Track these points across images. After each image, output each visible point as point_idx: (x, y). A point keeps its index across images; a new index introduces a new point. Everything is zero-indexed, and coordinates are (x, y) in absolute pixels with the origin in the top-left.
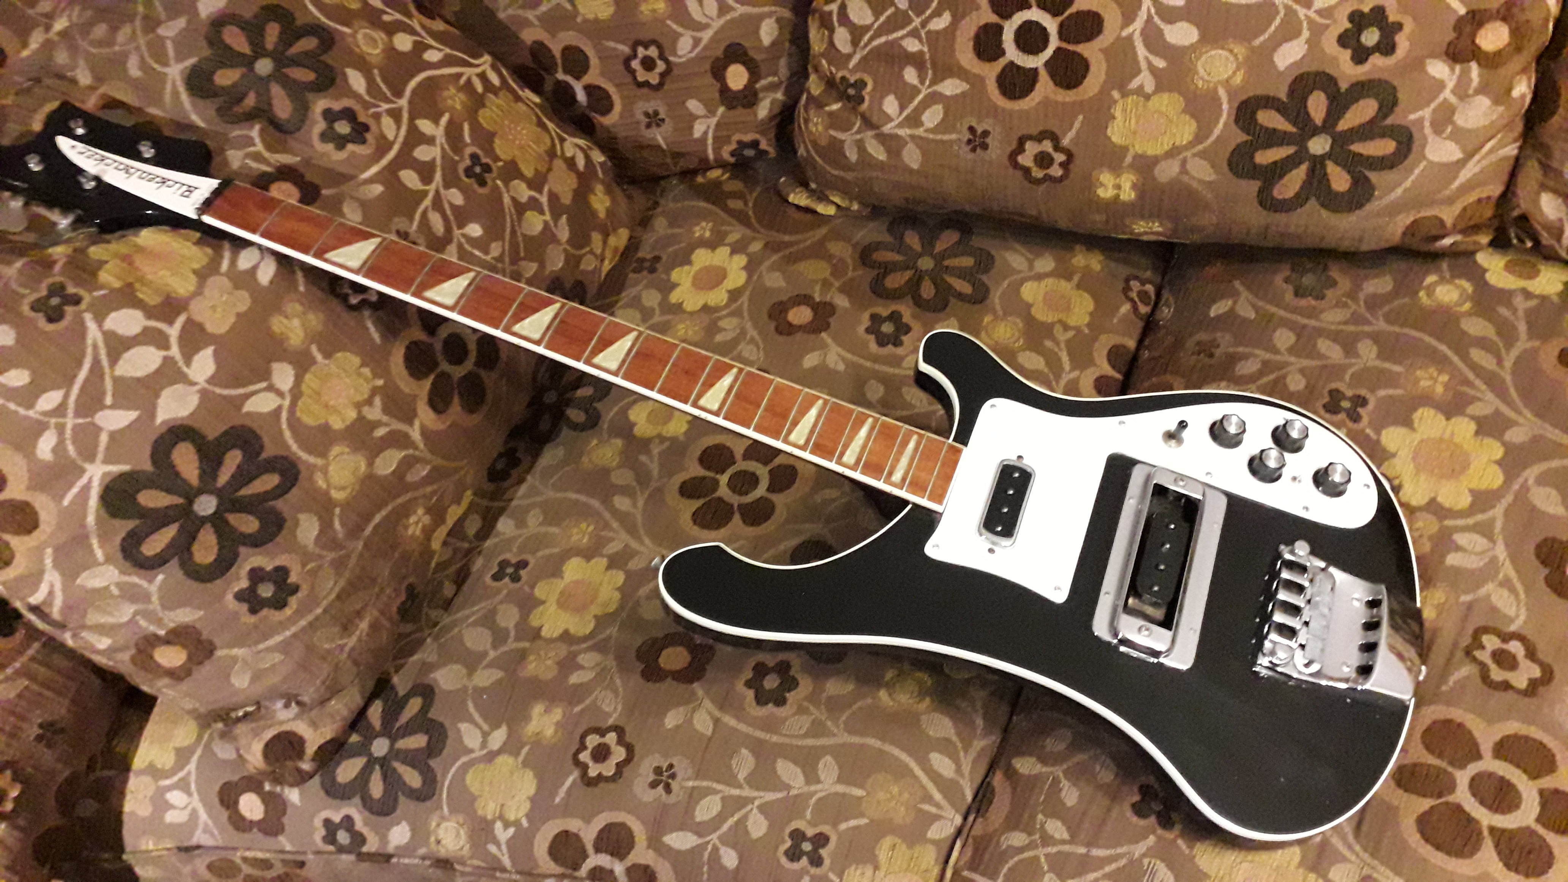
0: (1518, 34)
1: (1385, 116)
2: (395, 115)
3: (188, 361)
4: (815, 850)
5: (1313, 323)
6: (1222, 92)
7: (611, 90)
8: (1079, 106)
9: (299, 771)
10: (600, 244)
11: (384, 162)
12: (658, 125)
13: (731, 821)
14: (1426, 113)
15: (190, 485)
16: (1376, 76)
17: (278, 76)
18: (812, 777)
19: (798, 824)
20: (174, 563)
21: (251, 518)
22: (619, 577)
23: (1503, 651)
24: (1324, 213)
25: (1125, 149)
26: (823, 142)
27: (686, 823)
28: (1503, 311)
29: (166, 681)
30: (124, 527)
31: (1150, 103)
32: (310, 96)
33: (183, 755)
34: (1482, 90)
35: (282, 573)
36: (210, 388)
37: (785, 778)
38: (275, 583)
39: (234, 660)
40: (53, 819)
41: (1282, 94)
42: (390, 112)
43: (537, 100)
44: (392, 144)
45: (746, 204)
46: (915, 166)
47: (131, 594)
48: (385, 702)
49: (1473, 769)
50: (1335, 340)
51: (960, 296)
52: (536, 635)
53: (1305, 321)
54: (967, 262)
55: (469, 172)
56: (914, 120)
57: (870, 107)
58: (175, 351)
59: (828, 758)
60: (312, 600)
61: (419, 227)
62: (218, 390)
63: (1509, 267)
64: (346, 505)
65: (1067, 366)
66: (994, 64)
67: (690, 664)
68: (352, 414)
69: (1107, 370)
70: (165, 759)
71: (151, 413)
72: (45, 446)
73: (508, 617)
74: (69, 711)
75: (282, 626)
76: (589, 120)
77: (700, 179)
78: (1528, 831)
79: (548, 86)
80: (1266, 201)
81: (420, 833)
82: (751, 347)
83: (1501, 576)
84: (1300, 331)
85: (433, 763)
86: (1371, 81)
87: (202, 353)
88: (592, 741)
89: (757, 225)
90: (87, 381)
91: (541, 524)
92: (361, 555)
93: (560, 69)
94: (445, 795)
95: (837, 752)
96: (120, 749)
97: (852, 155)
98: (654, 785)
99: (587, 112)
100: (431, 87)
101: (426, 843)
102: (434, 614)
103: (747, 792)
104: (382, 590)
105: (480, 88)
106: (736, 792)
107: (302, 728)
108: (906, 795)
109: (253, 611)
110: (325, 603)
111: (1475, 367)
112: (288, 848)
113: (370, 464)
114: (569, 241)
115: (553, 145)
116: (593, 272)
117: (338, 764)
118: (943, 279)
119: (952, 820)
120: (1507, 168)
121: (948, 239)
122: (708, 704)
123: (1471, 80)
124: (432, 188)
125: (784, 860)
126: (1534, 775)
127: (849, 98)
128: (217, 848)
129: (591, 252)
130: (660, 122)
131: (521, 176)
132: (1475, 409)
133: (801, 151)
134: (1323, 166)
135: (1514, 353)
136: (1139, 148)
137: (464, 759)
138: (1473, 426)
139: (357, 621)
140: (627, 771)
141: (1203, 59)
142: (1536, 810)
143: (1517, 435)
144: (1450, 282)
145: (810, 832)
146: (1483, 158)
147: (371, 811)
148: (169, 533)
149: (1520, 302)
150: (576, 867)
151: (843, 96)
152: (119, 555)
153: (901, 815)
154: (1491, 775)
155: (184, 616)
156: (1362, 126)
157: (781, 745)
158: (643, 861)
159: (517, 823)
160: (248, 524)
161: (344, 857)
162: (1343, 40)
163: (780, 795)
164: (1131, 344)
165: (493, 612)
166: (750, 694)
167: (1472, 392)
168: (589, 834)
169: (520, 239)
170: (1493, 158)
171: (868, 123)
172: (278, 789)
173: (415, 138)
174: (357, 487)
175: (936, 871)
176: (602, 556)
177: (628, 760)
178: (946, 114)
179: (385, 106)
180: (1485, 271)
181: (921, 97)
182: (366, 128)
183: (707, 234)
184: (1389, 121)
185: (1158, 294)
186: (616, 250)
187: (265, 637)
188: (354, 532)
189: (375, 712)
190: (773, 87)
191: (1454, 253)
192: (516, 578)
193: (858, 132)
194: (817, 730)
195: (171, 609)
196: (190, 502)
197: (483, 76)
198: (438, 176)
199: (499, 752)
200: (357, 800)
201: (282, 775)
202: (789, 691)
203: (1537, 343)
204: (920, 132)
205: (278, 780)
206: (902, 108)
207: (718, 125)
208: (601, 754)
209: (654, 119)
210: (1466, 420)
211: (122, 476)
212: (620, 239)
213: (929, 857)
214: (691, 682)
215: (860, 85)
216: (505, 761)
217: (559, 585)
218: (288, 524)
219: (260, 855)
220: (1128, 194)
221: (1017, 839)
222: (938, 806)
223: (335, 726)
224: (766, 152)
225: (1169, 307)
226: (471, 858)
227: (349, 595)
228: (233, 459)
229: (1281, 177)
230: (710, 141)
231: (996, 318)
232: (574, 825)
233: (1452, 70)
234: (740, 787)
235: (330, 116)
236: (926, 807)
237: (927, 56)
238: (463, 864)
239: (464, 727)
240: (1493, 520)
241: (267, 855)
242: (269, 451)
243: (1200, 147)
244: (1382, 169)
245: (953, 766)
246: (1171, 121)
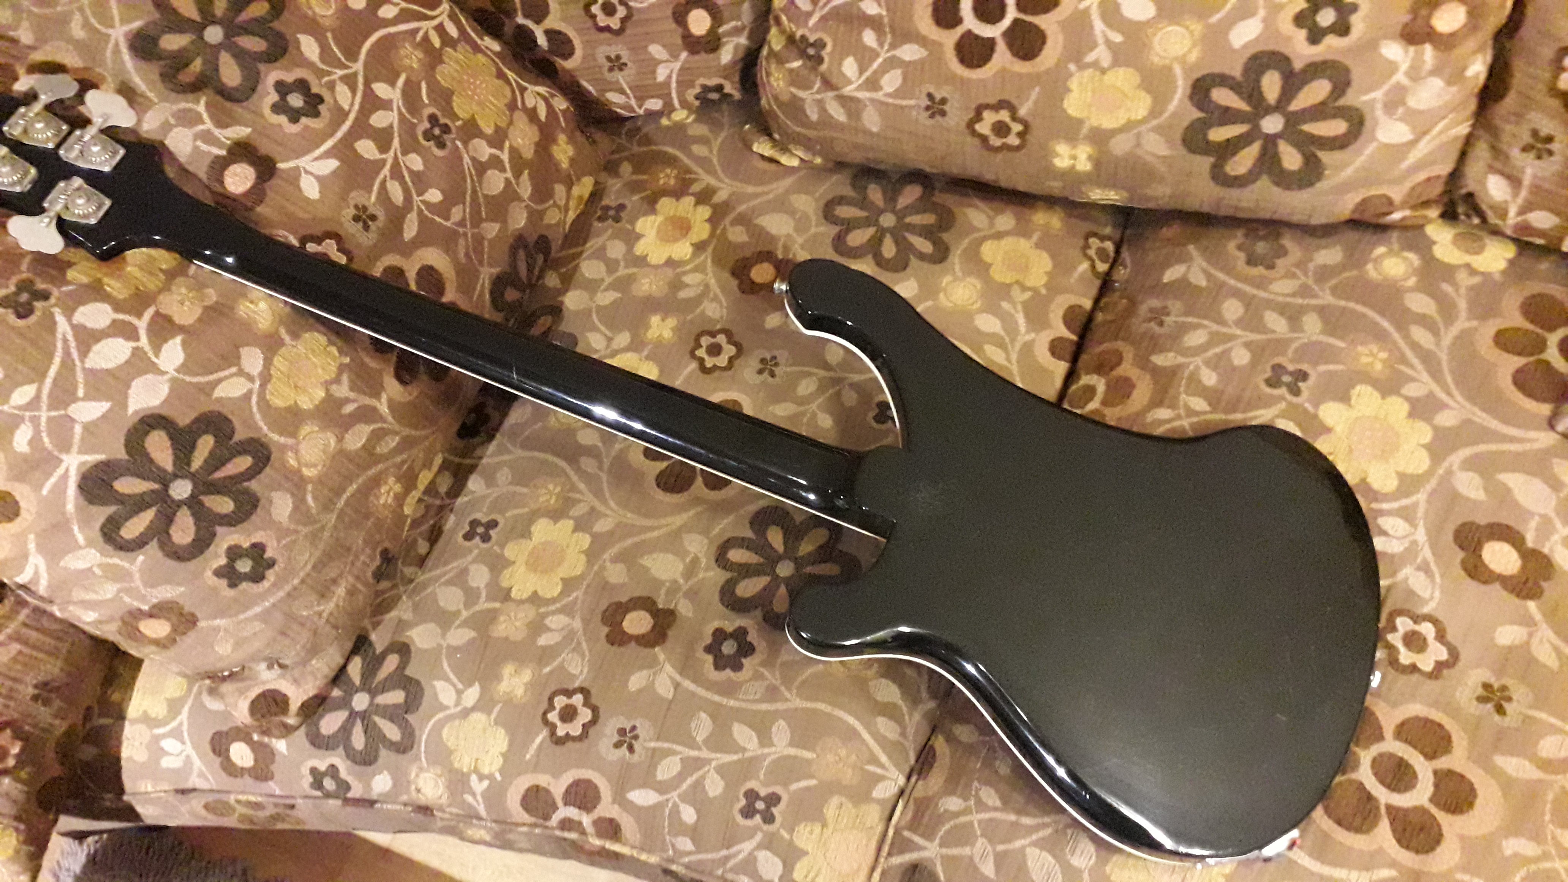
0: (1475, 15)
1: (1336, 99)
2: (350, 81)
3: (157, 349)
4: (768, 808)
5: (1262, 294)
6: (1178, 70)
7: (571, 34)
8: (1035, 79)
9: (285, 726)
10: (564, 194)
11: (339, 134)
12: (621, 70)
13: (690, 781)
14: (1378, 95)
15: (165, 471)
16: (1330, 57)
17: (228, 44)
18: (765, 739)
19: (752, 784)
20: (154, 543)
21: (226, 499)
22: (585, 540)
23: (1414, 633)
24: (1276, 190)
25: (1080, 122)
26: (785, 97)
27: (648, 781)
28: (1446, 287)
29: (153, 648)
30: (102, 513)
31: (1106, 77)
32: (262, 67)
33: (174, 707)
34: (1435, 72)
35: (258, 549)
36: (181, 376)
37: (741, 742)
38: (253, 559)
39: (217, 629)
40: (56, 770)
41: (1237, 72)
42: (345, 79)
43: (496, 47)
44: (347, 114)
45: (711, 151)
46: (875, 129)
47: (114, 574)
48: (364, 660)
49: (1376, 749)
50: (1282, 314)
51: (922, 257)
52: (506, 596)
53: (1255, 291)
54: (929, 219)
55: (428, 135)
56: (873, 84)
57: (829, 68)
58: (144, 341)
59: (782, 723)
60: (290, 571)
61: (378, 198)
62: (188, 379)
63: (1457, 240)
64: (320, 481)
65: (1022, 328)
66: (952, 31)
67: (654, 627)
68: (321, 394)
69: (1063, 332)
70: (159, 710)
71: (121, 402)
72: (22, 440)
73: (479, 576)
74: (62, 670)
75: (263, 597)
76: (552, 64)
77: (665, 122)
78: (1420, 810)
79: (508, 29)
80: (1219, 176)
81: (400, 782)
82: (714, 305)
83: (1419, 560)
84: (1248, 302)
85: (410, 717)
86: (1325, 63)
87: (171, 342)
88: (560, 701)
89: (722, 175)
90: (59, 374)
91: (511, 483)
92: (335, 527)
93: (520, 13)
94: (423, 748)
95: (789, 716)
96: (116, 697)
97: (813, 114)
98: (617, 745)
99: (547, 56)
100: (388, 44)
101: (408, 792)
102: (408, 571)
103: (705, 754)
104: (357, 557)
105: (436, 42)
106: (694, 753)
107: (285, 686)
108: (854, 757)
109: (233, 585)
110: (302, 574)
111: (1415, 346)
112: (278, 792)
113: (340, 439)
114: (530, 199)
115: (514, 99)
116: (557, 224)
117: (322, 716)
118: (905, 238)
119: (896, 781)
120: (1459, 145)
121: (911, 194)
122: (668, 668)
123: (1424, 62)
124: (389, 157)
125: (739, 819)
126: (1430, 756)
127: (810, 57)
128: (211, 791)
129: (555, 205)
130: (622, 67)
131: (480, 134)
132: (1412, 390)
133: (763, 102)
134: (1275, 145)
135: (1454, 330)
136: (1094, 122)
137: (440, 715)
138: (1406, 407)
139: (333, 588)
140: (592, 731)
141: (1159, 35)
142: (1431, 789)
143: (1447, 419)
144: (1397, 255)
145: (763, 793)
146: (1434, 138)
147: (355, 762)
148: (147, 516)
149: (1462, 277)
150: (547, 817)
151: (803, 54)
152: (101, 539)
153: (848, 776)
154: (1391, 756)
155: (167, 593)
156: (1315, 106)
157: (738, 710)
158: (608, 815)
159: (490, 777)
160: (224, 505)
161: (332, 802)
162: (1300, 20)
163: (735, 757)
164: (1088, 304)
165: (464, 572)
166: (710, 658)
167: (1409, 371)
168: (558, 788)
169: (481, 200)
170: (1444, 138)
171: (828, 84)
172: (266, 739)
173: (372, 103)
174: (328, 463)
175: (880, 829)
176: (569, 518)
177: (594, 721)
178: (905, 79)
179: (340, 72)
180: (1434, 243)
181: (880, 60)
182: (320, 99)
183: (672, 182)
184: (1341, 102)
185: (1118, 252)
186: (580, 198)
187: (247, 608)
188: (327, 506)
189: (355, 668)
190: (737, 31)
191: (1402, 227)
192: (486, 538)
193: (818, 92)
194: (772, 693)
195: (152, 586)
196: (166, 487)
197: (440, 29)
198: (396, 143)
199: (474, 709)
200: (341, 750)
201: (269, 729)
202: (745, 656)
203: (1475, 323)
204: (879, 95)
205: (266, 732)
206: (861, 72)
207: (682, 69)
208: (568, 715)
209: (617, 64)
210: (1400, 400)
211: (98, 466)
212: (585, 187)
213: (873, 815)
214: (653, 646)
215: (820, 45)
216: (478, 717)
217: (527, 546)
218: (263, 502)
219: (252, 798)
220: (1084, 165)
221: (953, 803)
222: (883, 767)
223: (318, 683)
224: (730, 95)
225: (1125, 267)
226: (450, 805)
227: (324, 566)
228: (206, 444)
229: (1234, 154)
230: (674, 85)
231: (956, 279)
232: (543, 780)
233: (1406, 52)
234: (699, 749)
235: (282, 88)
236: (871, 768)
237: (886, 20)
238: (444, 811)
239: (439, 685)
240: (1415, 505)
241: (259, 799)
242: (240, 434)
243: (1155, 122)
244: (1332, 149)
245: (898, 729)
246: (1125, 95)
